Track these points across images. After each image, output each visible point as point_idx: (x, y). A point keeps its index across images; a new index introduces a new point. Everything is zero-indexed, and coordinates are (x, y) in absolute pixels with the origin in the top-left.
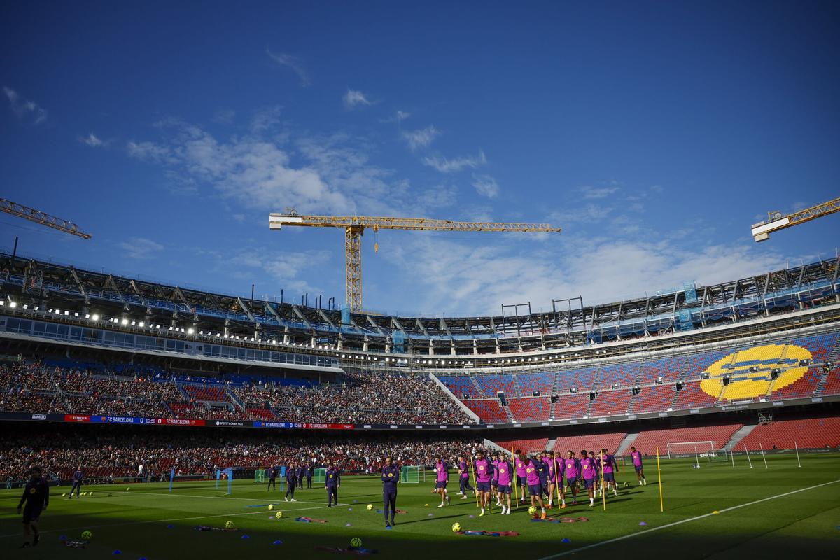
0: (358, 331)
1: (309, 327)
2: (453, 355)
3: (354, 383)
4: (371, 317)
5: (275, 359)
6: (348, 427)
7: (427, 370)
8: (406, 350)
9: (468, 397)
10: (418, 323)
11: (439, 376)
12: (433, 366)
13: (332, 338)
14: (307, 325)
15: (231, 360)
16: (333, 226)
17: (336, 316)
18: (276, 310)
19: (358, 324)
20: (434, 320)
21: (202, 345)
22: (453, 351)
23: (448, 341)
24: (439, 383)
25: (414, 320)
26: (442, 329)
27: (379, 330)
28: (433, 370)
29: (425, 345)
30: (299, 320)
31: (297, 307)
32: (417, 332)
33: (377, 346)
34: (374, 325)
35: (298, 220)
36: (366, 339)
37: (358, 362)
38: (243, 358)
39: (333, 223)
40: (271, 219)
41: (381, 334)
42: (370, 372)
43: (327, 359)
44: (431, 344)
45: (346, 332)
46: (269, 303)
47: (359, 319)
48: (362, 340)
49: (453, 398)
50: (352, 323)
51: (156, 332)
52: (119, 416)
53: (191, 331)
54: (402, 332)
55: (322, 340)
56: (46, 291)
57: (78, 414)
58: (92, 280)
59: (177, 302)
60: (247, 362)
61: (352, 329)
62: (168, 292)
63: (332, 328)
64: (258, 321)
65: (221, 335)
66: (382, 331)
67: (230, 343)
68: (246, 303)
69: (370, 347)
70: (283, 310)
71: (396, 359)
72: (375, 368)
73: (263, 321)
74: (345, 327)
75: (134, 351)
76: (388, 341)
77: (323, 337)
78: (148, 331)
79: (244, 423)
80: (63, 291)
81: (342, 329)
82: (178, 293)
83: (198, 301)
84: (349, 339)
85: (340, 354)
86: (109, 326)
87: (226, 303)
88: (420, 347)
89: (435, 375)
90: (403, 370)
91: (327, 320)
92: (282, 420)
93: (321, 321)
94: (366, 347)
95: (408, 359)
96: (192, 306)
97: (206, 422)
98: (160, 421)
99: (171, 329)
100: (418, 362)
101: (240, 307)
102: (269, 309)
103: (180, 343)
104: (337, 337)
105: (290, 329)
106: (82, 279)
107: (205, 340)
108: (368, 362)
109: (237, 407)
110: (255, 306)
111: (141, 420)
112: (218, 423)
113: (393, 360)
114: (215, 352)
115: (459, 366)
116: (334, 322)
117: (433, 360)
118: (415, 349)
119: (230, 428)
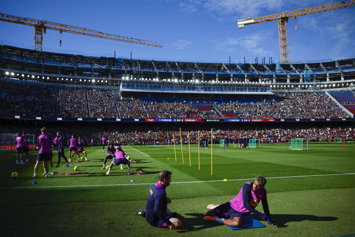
0: (285, 73)
1: (257, 74)
2: (342, 80)
3: (279, 99)
4: (293, 65)
5: (238, 90)
6: (272, 120)
7: (324, 90)
8: (312, 80)
9: (349, 103)
10: (321, 65)
11: (332, 93)
12: (328, 88)
13: (270, 77)
14: (256, 72)
15: (216, 92)
16: (271, 20)
17: (272, 67)
18: (241, 67)
19: (285, 70)
20: (331, 62)
21: (203, 87)
22: (342, 78)
23: (339, 73)
24: (330, 97)
25: (319, 64)
26: (337, 66)
27: (296, 71)
28: (328, 90)
29: (325, 76)
30: (253, 70)
31: (253, 64)
32: (321, 70)
33: (295, 79)
34: (294, 69)
35: (252, 21)
36: (288, 76)
37: (283, 88)
38: (222, 91)
39: (271, 19)
40: (239, 23)
41: (298, 73)
42: (290, 93)
43: (265, 88)
44: (328, 76)
45: (278, 74)
46: (238, 64)
47: (286, 67)
48: (287, 77)
49: (338, 104)
50: (282, 69)
51: (182, 83)
52: (166, 119)
53: (197, 81)
54: (311, 71)
55: (265, 79)
56: (142, 71)
57: (150, 119)
58: (161, 64)
59: (196, 69)
60: (224, 93)
61: (281, 72)
62: (192, 65)
63: (271, 73)
64: (232, 73)
65: (211, 81)
66: (299, 71)
67: (216, 84)
68: (227, 66)
69: (291, 81)
70: (246, 67)
71: (305, 85)
72: (293, 91)
73: (235, 73)
74: (277, 72)
75: (174, 92)
76: (301, 77)
77: (264, 77)
78: (179, 83)
79: (220, 120)
80: (148, 71)
81: (276, 73)
82: (196, 65)
83: (206, 67)
84: (279, 77)
85: (273, 85)
86: (163, 83)
87: (218, 67)
88: (321, 78)
89: (329, 92)
90: (309, 91)
91: (267, 69)
92: (238, 118)
93: (264, 70)
94: (288, 81)
95: (312, 85)
96: (201, 70)
97: (203, 120)
98: (182, 120)
99: (189, 81)
100: (318, 86)
101: (224, 68)
102: (238, 67)
103: (193, 87)
104: (273, 77)
105: (248, 76)
106: (156, 65)
107: (204, 84)
108: (289, 88)
109: (217, 113)
110: (232, 67)
111: (175, 120)
112: (208, 120)
113: (303, 86)
114: (209, 89)
115: (345, 86)
116: (271, 70)
117: (328, 84)
118: (317, 79)
119: (213, 122)
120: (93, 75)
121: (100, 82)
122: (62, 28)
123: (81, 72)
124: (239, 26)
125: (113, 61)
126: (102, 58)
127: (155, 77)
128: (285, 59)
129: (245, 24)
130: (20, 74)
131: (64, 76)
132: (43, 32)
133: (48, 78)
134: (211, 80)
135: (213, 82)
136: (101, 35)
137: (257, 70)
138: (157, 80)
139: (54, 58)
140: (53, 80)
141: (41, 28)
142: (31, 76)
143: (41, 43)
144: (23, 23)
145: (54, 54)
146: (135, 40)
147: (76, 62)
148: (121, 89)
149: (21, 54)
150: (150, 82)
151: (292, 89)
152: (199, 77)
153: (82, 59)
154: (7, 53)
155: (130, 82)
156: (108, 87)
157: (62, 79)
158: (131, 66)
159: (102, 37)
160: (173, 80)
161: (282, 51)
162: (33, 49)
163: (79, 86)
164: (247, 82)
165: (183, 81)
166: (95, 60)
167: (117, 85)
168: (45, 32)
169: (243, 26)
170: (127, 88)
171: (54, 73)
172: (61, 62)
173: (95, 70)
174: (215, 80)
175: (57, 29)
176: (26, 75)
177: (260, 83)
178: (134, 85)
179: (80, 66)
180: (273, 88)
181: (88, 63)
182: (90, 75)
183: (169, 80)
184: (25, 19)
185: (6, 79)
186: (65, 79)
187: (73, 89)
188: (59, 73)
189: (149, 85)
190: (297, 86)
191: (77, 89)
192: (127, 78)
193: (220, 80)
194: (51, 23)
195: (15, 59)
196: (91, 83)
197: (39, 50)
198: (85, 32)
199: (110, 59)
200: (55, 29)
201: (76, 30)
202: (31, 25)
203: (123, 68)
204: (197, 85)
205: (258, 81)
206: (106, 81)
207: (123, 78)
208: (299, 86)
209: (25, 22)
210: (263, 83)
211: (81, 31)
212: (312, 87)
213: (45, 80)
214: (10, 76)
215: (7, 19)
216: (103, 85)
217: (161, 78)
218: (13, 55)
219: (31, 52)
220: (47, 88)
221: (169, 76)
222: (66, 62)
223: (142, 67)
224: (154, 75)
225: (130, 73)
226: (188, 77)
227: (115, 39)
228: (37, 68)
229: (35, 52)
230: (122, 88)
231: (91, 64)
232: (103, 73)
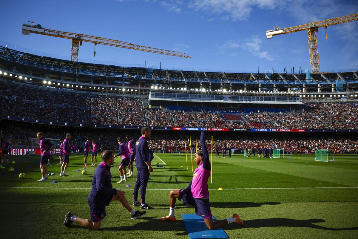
0: (315, 83)
1: (287, 83)
3: (309, 109)
4: (323, 74)
5: (266, 100)
6: (301, 131)
8: (345, 90)
10: (355, 74)
13: (300, 87)
14: (285, 82)
17: (302, 77)
18: (269, 77)
19: (315, 79)
21: (231, 96)
25: (352, 73)
27: (328, 81)
30: (282, 80)
31: (282, 74)
32: (354, 79)
33: (326, 89)
34: (325, 78)
35: (281, 31)
36: (319, 86)
37: (314, 98)
38: (250, 100)
39: (300, 29)
40: (267, 34)
41: (329, 82)
42: (321, 103)
43: (294, 98)
45: (308, 83)
46: (267, 74)
47: (316, 76)
48: (317, 87)
50: (312, 79)
51: (210, 93)
52: (193, 127)
53: (225, 91)
54: (343, 80)
55: (294, 89)
56: (171, 81)
57: (177, 127)
58: (190, 74)
59: (224, 79)
60: (252, 102)
61: (311, 82)
62: (220, 75)
63: (300, 82)
64: (260, 83)
65: (239, 91)
66: (330, 81)
67: (243, 94)
68: (255, 76)
69: (322, 90)
70: (275, 77)
71: (337, 95)
72: (324, 101)
73: (263, 83)
74: (307, 81)
75: (202, 101)
76: (333, 86)
77: (294, 87)
78: (207, 93)
79: (247, 129)
80: (177, 80)
81: (306, 82)
82: (224, 75)
83: (234, 77)
84: (309, 87)
85: (303, 95)
86: (191, 92)
87: (247, 77)
88: (355, 87)
90: (342, 101)
91: (297, 78)
92: (266, 128)
93: (293, 80)
94: (319, 91)
95: (345, 95)
96: (229, 80)
97: (230, 129)
98: (209, 129)
99: (216, 90)
100: (352, 96)
101: (252, 78)
102: (267, 77)
103: (221, 96)
104: (302, 87)
105: (276, 85)
106: (185, 75)
107: (232, 94)
108: (320, 98)
109: (245, 123)
110: (260, 76)
112: (235, 130)
113: (335, 96)
114: (237, 99)
116: (301, 79)
118: (351, 89)
119: (240, 132)
120: (123, 84)
121: (130, 90)
122: (96, 40)
123: (112, 81)
124: (268, 37)
125: (143, 71)
126: (133, 68)
127: (184, 87)
128: (316, 69)
129: (273, 35)
130: (56, 83)
131: (97, 85)
132: (79, 44)
133: (81, 87)
135: (241, 91)
136: (133, 47)
137: (286, 80)
138: (185, 89)
139: (88, 68)
140: (86, 88)
141: (77, 40)
142: (66, 84)
143: (77, 54)
144: (62, 37)
145: (88, 64)
146: (165, 52)
147: (108, 72)
148: (150, 98)
149: (59, 64)
150: (178, 92)
151: (323, 98)
152: (227, 86)
153: (114, 69)
154: (46, 64)
155: (159, 91)
156: (138, 96)
157: (95, 88)
158: (160, 76)
159: (133, 48)
160: (200, 90)
161: (312, 61)
162: (70, 60)
163: (110, 95)
164: (275, 91)
165: (211, 90)
166: (126, 70)
167: (146, 94)
168: (81, 45)
169: (272, 36)
170: (156, 97)
171: (87, 82)
172: (93, 71)
173: (126, 80)
174: (243, 90)
175: (92, 42)
176: (61, 84)
177: (289, 92)
178: (162, 94)
179: (112, 75)
180: (303, 98)
181: (119, 73)
182: (121, 85)
183: (197, 90)
184: (64, 33)
185: (44, 87)
186: (97, 87)
187: (104, 97)
188: (92, 82)
189: (177, 94)
190: (329, 96)
191: (109, 97)
192: (156, 88)
193: (248, 89)
194: (87, 36)
195: (52, 69)
196: (121, 92)
197: (75, 60)
198: (118, 44)
199: (140, 69)
200: (90, 41)
201: (110, 43)
202: (69, 38)
203: (153, 78)
204: (225, 94)
205: (287, 91)
206: (136, 90)
207: (152, 87)
208: (331, 96)
209: (64, 35)
210: (292, 93)
211: (114, 43)
212: (346, 96)
213: (79, 89)
214: (47, 85)
215: (48, 33)
216: (133, 94)
217: (189, 88)
218: (51, 65)
219: (67, 62)
220: (80, 96)
221: (198, 85)
222: (99, 72)
223: (171, 77)
224: (183, 85)
225: (159, 82)
226: (216, 86)
227: (146, 50)
228: (72, 78)
229: (71, 62)
230: (151, 97)
231: (122, 74)
232: (134, 83)
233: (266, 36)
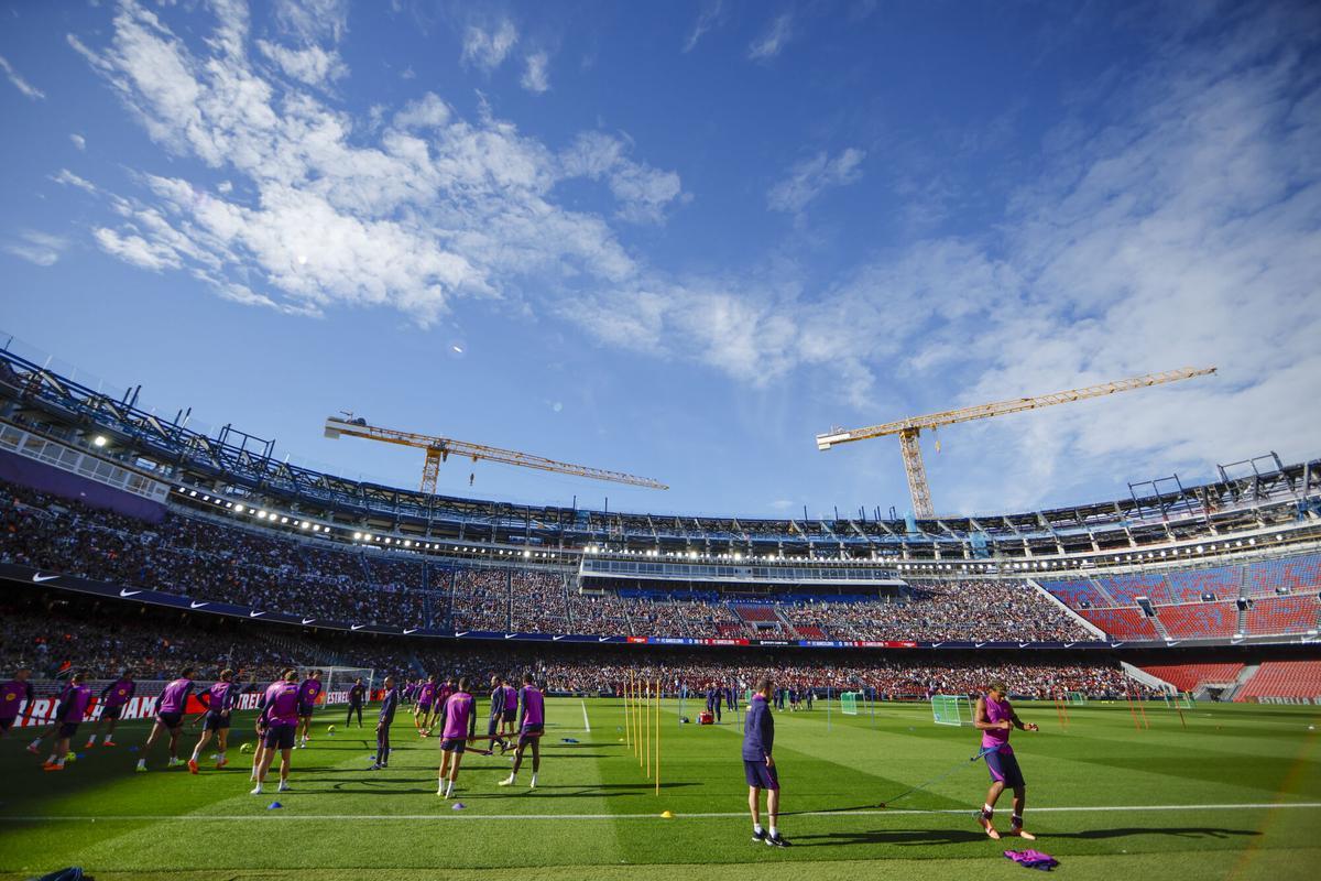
0: (926, 538)
1: (867, 540)
2: (1062, 554)
3: (921, 595)
4: (942, 521)
5: (825, 575)
6: (909, 645)
7: (1023, 576)
8: (991, 553)
9: (1088, 606)
10: (1006, 521)
11: (1042, 583)
12: (1030, 570)
13: (897, 548)
14: (864, 538)
15: (781, 581)
16: (884, 434)
17: (899, 526)
18: (830, 527)
19: (926, 531)
20: (1028, 515)
21: (751, 568)
22: (1061, 550)
23: (1049, 538)
24: (1041, 591)
25: (1001, 519)
26: (1042, 524)
27: (953, 535)
28: (1032, 575)
29: (1019, 545)
30: (857, 534)
31: (855, 521)
32: (1006, 531)
33: (953, 552)
34: (947, 530)
35: (847, 436)
36: (936, 546)
37: (928, 572)
38: (791, 577)
39: (884, 431)
40: (819, 441)
41: (956, 539)
42: (945, 582)
43: (887, 571)
44: (1026, 544)
45: (912, 541)
46: (824, 521)
47: (928, 525)
48: (933, 547)
49: (1062, 607)
50: (919, 530)
51: (707, 561)
52: (671, 637)
53: (738, 557)
54: (984, 533)
55: (885, 552)
56: (626, 535)
57: (638, 636)
58: (664, 522)
59: (735, 532)
60: (796, 581)
61: (918, 537)
62: (728, 525)
63: (895, 538)
64: (812, 540)
65: (767, 557)
66: (957, 535)
67: (777, 563)
68: (801, 525)
69: (943, 555)
70: (841, 527)
71: (976, 565)
72: (951, 577)
73: (818, 539)
74: (910, 536)
75: (690, 580)
76: (966, 546)
77: (883, 549)
78: (700, 561)
79: (790, 642)
80: (639, 535)
81: (907, 539)
82: (735, 522)
83: (757, 528)
84: (916, 548)
85: (903, 565)
86: (668, 560)
87: (784, 527)
88: (1011, 548)
89: (1034, 579)
90: (988, 577)
91: (888, 530)
92: (832, 638)
93: (881, 533)
94: (937, 555)
95: (993, 564)
96: (746, 534)
97: (751, 641)
98: (707, 642)
99: (720, 556)
100: (1008, 566)
101: (794, 529)
102: (825, 528)
103: (730, 568)
104: (901, 547)
105: (846, 545)
106: (655, 523)
107: (752, 564)
108: (940, 572)
109: (783, 626)
110: (811, 527)
111: (691, 641)
112: (762, 643)
113: (972, 567)
114: (764, 574)
115: (1070, 567)
116: (896, 532)
117: (1030, 562)
118: (1004, 551)
119: (774, 648)
120: (528, 543)
121: (540, 556)
122: (477, 452)
123: (504, 535)
124: (821, 447)
125: (571, 515)
126: (549, 509)
127: (653, 548)
128: (925, 510)
129: (831, 444)
130: (383, 538)
131: (471, 543)
132: (442, 458)
133: (437, 547)
134: (766, 553)
135: (772, 558)
136: (551, 465)
137: (866, 533)
138: (656, 554)
139: (455, 507)
140: (446, 551)
141: (438, 451)
142: (402, 541)
143: (435, 479)
144: (407, 443)
145: (455, 500)
146: (616, 476)
147: (497, 516)
148: (583, 572)
149: (393, 498)
150: (641, 559)
151: (948, 572)
152: (742, 547)
153: (510, 510)
154: (366, 497)
155: (600, 557)
156: (556, 568)
157: (465, 549)
158: (604, 524)
159: (552, 469)
160: (687, 555)
161: (917, 494)
162: (419, 490)
163: (497, 564)
164: (844, 558)
165: (708, 556)
166: (536, 512)
167: (574, 564)
168: (445, 460)
169: (828, 446)
170: (594, 570)
171: (450, 536)
172: (466, 514)
173: (534, 533)
174: (777, 555)
175: (468, 454)
176: (394, 540)
177: (874, 560)
178: (608, 564)
179: (505, 523)
180: (904, 572)
181: (520, 518)
182: (522, 543)
183: (679, 555)
184: (412, 436)
185: (354, 547)
186: (470, 548)
187: (484, 570)
188: (461, 537)
189: (637, 564)
190: (959, 566)
191: (494, 570)
192: (595, 550)
193: (787, 554)
194: (458, 443)
195: (378, 508)
196: (521, 560)
197: (430, 492)
198: (520, 459)
199: (564, 511)
200: (464, 454)
201: (504, 457)
202: (421, 446)
203: (589, 530)
204: (739, 564)
205: (868, 555)
206: (553, 556)
207: (587, 550)
208: (964, 567)
209: (411, 440)
210: (881, 560)
211: (514, 458)
212: (995, 568)
213: (431, 552)
214: (361, 542)
215: (379, 435)
216: (546, 562)
217: (663, 550)
218: (377, 500)
219: (412, 495)
220: (431, 567)
221: (680, 545)
222: (478, 516)
223: (627, 528)
224: (651, 544)
225: (603, 538)
226: (720, 548)
227: (577, 473)
228: (418, 526)
229: (421, 495)
230: (584, 569)
231: (526, 520)
232: (550, 539)
233: (817, 446)
